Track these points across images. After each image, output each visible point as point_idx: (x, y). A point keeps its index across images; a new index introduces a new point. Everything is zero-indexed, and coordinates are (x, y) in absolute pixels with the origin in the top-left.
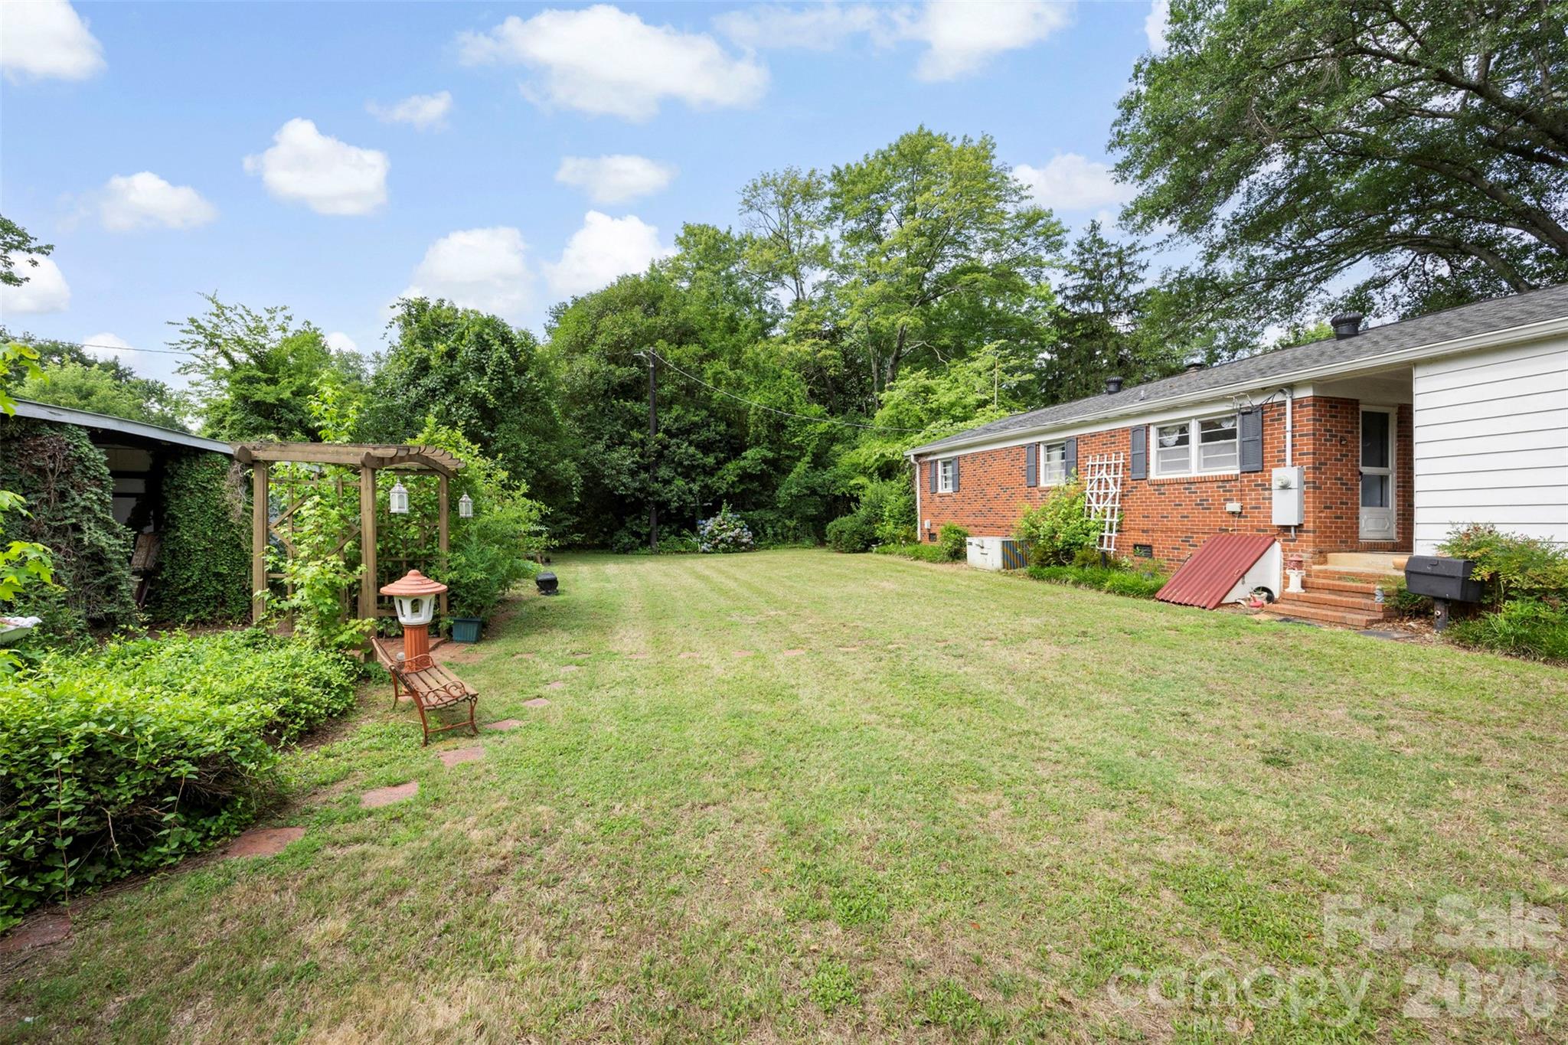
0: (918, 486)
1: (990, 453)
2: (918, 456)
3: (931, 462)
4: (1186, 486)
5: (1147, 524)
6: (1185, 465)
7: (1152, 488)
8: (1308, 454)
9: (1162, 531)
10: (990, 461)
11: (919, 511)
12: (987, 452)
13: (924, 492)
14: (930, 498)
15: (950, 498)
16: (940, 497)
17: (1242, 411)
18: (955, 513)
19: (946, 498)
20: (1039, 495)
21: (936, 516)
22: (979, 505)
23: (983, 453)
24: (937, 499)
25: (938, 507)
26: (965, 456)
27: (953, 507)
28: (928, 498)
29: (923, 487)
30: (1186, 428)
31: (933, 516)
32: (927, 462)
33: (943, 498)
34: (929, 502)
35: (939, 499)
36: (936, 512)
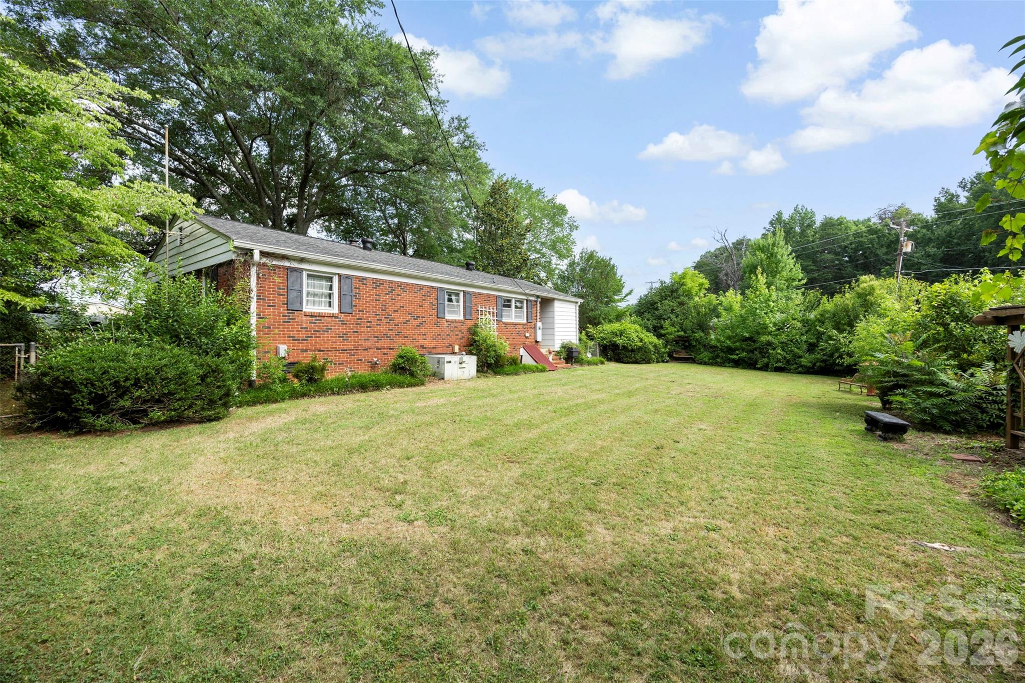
2: (266, 255)
3: (293, 270)
4: (514, 325)
6: (510, 317)
7: (504, 325)
10: (400, 291)
11: (253, 333)
13: (269, 306)
14: (285, 316)
15: (333, 319)
16: (312, 316)
17: (527, 300)
18: (344, 337)
19: (326, 318)
20: (446, 324)
21: (302, 340)
22: (383, 329)
23: (390, 282)
24: (304, 318)
25: (305, 328)
26: (364, 279)
27: (340, 330)
28: (279, 316)
29: (264, 299)
30: (509, 301)
31: (293, 340)
32: (279, 267)
33: (317, 318)
34: (284, 322)
35: (309, 318)
36: (303, 335)
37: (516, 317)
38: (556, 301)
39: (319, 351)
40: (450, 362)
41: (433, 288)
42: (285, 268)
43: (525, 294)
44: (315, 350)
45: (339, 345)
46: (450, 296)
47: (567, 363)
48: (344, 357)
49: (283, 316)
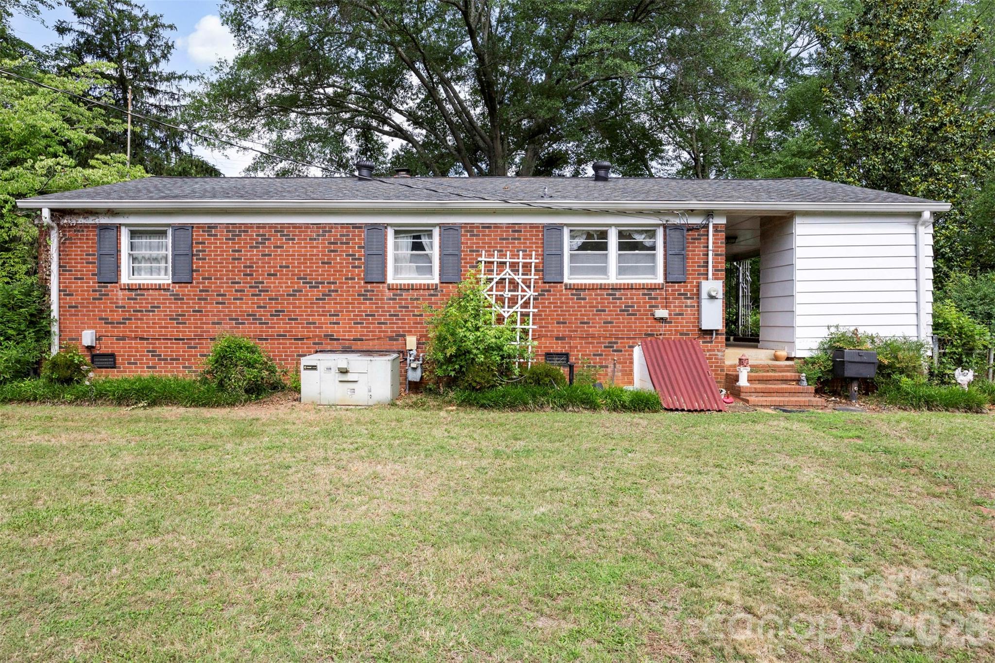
0: (54, 267)
1: (280, 229)
2: (58, 213)
3: (104, 227)
4: (610, 292)
5: (562, 331)
6: (604, 271)
7: (569, 292)
8: (722, 270)
9: (581, 338)
10: (279, 240)
11: (55, 314)
12: (271, 226)
13: (75, 279)
14: (96, 291)
15: (162, 292)
16: (130, 289)
17: (665, 227)
18: (178, 319)
19: (151, 292)
20: (389, 294)
21: (117, 323)
22: (248, 306)
23: (259, 226)
24: (120, 293)
25: (121, 307)
26: (211, 227)
27: (171, 308)
28: (88, 291)
29: (71, 271)
30: (604, 235)
31: (106, 323)
32: (87, 226)
33: (139, 292)
34: (94, 299)
35: (127, 292)
36: (117, 316)
37: (621, 271)
38: (798, 220)
39: (142, 339)
40: (314, 368)
41: (355, 226)
42: (95, 226)
43: (657, 213)
44: (136, 338)
45: (173, 330)
46: (419, 237)
47: (817, 392)
48: (180, 349)
49: (93, 291)
